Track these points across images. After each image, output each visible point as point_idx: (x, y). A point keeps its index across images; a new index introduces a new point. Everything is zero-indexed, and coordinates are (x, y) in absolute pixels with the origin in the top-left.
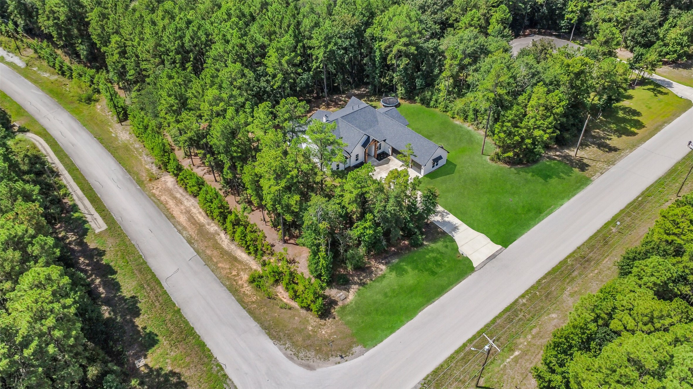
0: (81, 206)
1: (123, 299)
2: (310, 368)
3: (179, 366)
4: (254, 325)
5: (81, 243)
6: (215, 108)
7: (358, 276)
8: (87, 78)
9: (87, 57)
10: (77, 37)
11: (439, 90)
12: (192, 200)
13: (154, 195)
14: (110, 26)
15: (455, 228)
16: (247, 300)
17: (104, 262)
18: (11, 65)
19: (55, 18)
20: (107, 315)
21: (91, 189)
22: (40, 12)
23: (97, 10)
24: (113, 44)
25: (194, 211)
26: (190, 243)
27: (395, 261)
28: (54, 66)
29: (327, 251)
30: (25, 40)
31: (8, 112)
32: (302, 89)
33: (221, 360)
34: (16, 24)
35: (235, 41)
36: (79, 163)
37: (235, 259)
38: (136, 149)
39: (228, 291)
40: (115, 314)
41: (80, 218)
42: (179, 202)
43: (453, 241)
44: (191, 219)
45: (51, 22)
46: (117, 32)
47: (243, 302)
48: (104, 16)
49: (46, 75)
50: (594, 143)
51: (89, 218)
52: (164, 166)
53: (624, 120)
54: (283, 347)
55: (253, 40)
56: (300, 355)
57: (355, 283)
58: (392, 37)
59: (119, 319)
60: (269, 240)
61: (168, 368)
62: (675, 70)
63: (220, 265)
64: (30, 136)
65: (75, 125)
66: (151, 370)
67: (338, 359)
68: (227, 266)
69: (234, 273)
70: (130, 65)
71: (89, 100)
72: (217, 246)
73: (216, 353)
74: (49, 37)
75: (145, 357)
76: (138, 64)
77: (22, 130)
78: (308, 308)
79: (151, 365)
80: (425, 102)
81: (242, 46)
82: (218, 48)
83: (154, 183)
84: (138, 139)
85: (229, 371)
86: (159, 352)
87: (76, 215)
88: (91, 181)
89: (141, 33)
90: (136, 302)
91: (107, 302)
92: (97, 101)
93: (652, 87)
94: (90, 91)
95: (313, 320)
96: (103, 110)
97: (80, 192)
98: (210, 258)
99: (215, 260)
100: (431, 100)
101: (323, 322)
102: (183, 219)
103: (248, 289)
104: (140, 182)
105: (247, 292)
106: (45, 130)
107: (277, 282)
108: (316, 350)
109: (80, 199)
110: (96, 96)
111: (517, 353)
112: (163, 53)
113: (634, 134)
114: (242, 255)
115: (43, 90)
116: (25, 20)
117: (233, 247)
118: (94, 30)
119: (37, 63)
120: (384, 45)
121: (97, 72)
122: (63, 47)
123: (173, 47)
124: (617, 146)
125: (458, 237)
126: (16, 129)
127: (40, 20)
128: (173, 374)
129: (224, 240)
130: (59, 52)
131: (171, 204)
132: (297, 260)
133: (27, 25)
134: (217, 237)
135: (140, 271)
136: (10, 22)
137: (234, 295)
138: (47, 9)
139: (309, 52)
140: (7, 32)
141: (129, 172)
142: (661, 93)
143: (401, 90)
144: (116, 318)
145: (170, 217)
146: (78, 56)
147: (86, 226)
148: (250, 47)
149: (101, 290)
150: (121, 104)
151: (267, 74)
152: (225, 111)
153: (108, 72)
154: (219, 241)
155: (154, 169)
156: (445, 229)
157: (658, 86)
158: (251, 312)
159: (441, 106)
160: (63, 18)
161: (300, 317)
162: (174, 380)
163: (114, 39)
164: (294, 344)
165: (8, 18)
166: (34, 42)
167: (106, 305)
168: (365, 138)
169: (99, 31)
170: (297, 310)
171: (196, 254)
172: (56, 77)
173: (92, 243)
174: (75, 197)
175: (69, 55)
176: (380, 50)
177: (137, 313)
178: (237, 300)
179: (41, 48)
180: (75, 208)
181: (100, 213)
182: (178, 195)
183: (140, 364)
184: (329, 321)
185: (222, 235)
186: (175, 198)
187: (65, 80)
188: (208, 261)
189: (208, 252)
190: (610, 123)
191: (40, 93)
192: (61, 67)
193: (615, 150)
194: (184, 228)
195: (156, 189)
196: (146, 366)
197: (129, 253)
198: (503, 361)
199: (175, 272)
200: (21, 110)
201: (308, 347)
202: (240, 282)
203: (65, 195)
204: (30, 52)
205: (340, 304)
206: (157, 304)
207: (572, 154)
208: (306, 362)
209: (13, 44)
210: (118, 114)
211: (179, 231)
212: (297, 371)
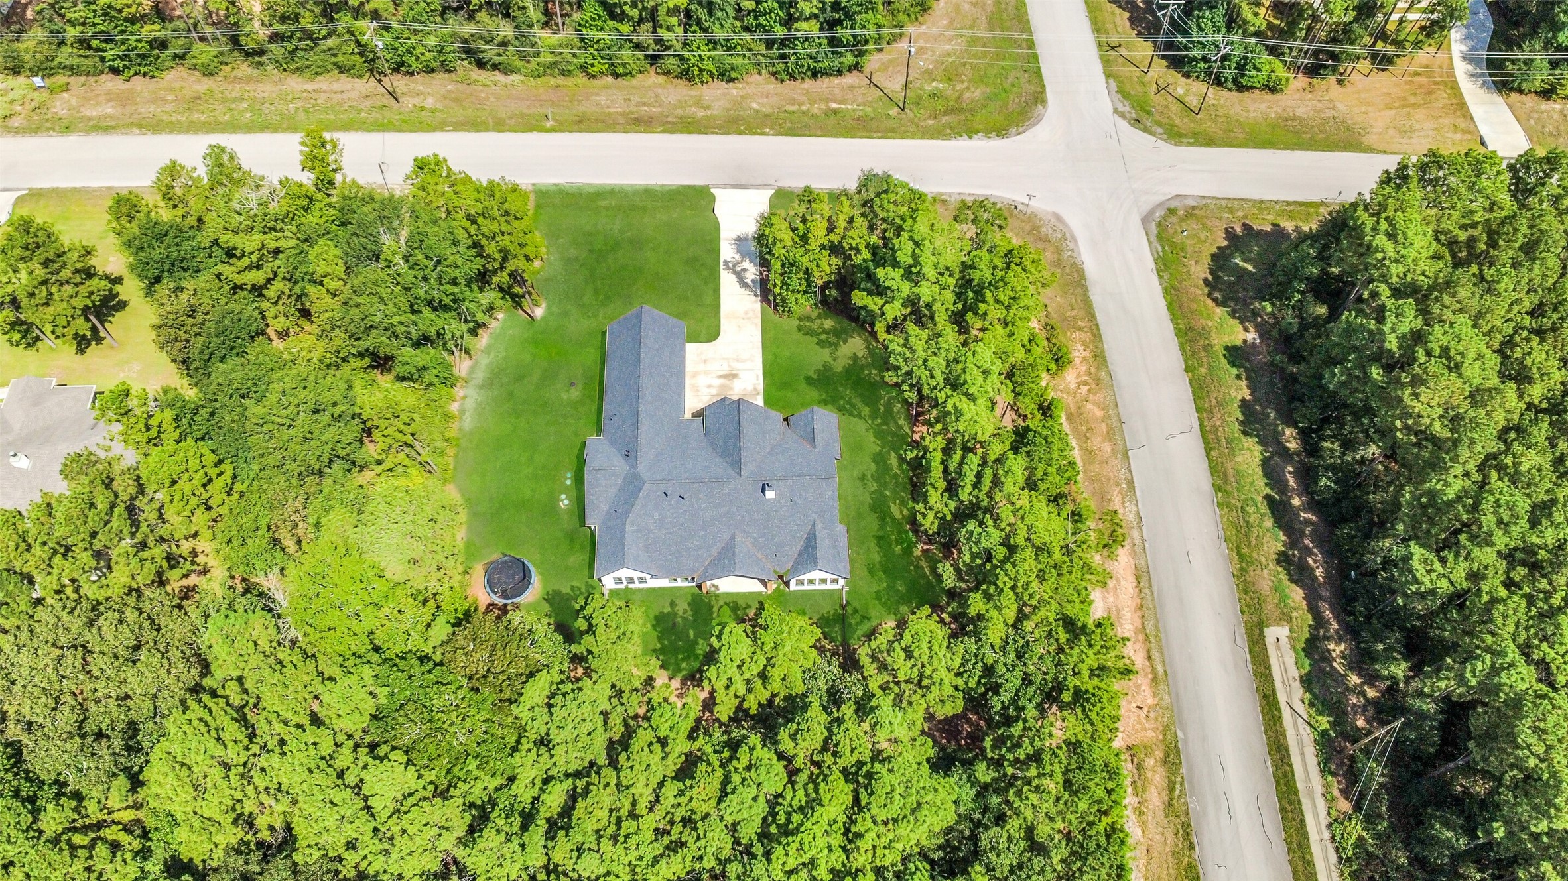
1: (1261, 443)
2: (1058, 218)
3: (1206, 306)
4: (1095, 296)
15: (740, 241)
16: (1087, 337)
17: (1283, 539)
20: (1289, 433)
26: (1131, 483)
33: (1155, 281)
39: (1108, 359)
40: (1275, 426)
47: (1094, 335)
54: (1075, 255)
56: (1059, 235)
59: (1272, 416)
61: (1220, 311)
63: (1099, 413)
66: (1242, 323)
67: (1020, 207)
68: (1089, 406)
69: (1084, 389)
73: (1158, 290)
75: (1245, 342)
79: (1241, 328)
85: (1150, 264)
86: (1227, 337)
90: (1242, 424)
91: (1285, 454)
98: (1110, 435)
99: (1104, 425)
103: (1078, 353)
105: (1082, 349)
108: (1039, 232)
111: (835, 106)
128: (1216, 302)
137: (1103, 351)
144: (1276, 419)
149: (1291, 479)
156: (753, 250)
158: (1091, 316)
162: (1218, 297)
164: (1059, 251)
167: (1288, 449)
171: (1130, 453)
173: (1299, 602)
177: (1245, 407)
178: (1101, 341)
183: (1252, 336)
188: (1116, 430)
189: (1107, 448)
196: (1246, 330)
198: (854, 111)
199: (1173, 435)
201: (1046, 239)
202: (1084, 368)
206: (1214, 402)
208: (1058, 224)
212: (1076, 222)
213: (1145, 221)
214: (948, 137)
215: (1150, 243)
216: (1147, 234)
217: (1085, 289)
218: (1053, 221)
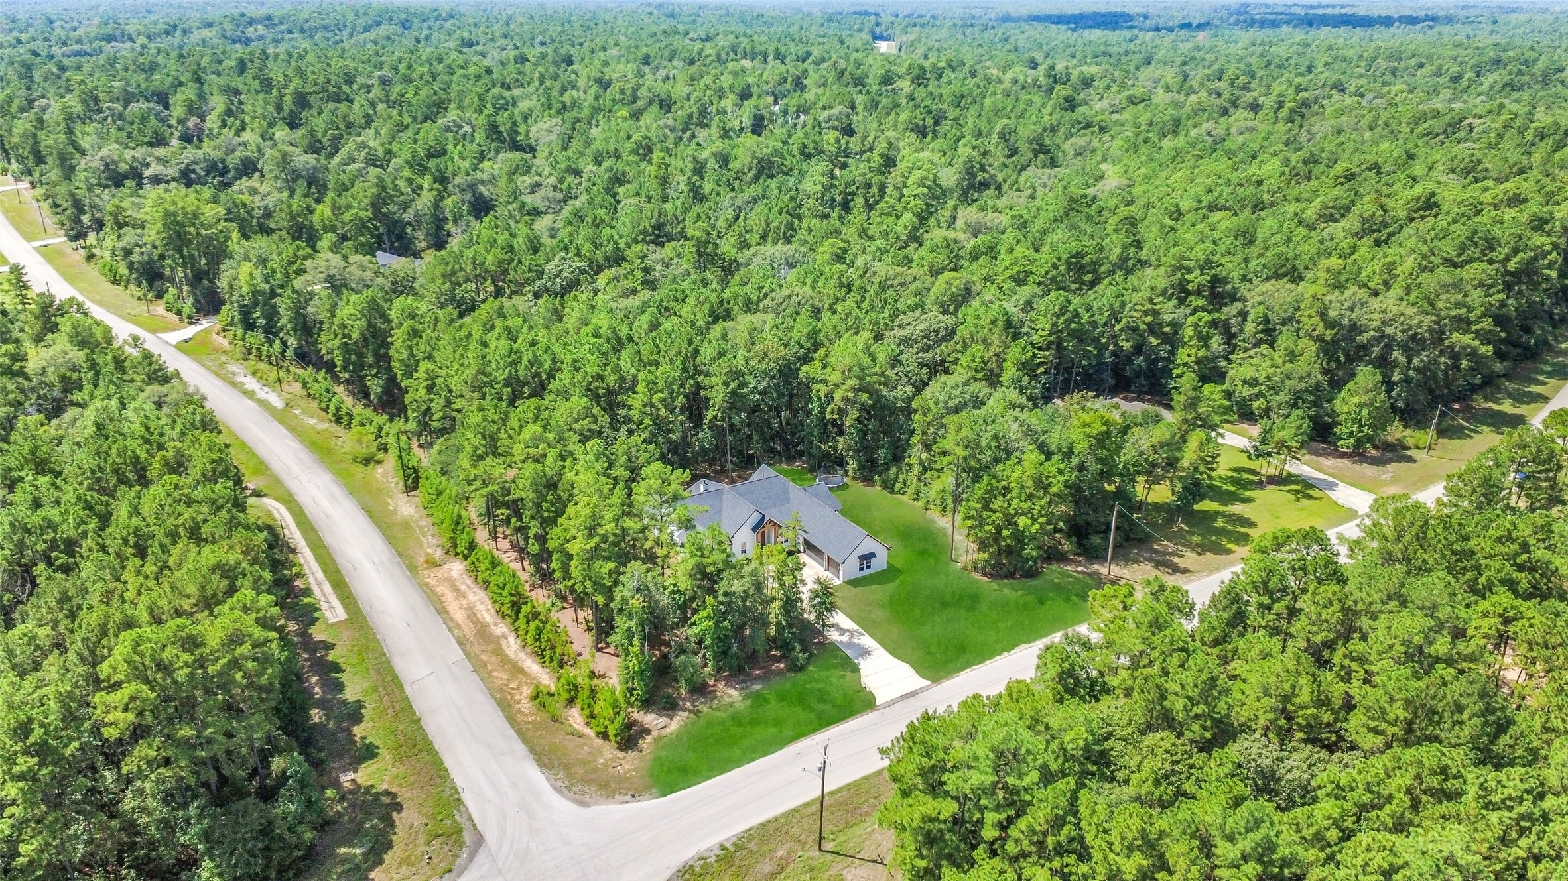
0: (316, 591)
1: (344, 703)
2: (583, 804)
3: (399, 785)
4: (520, 747)
5: (304, 634)
6: (532, 451)
7: (693, 701)
8: (373, 429)
9: (380, 398)
10: (370, 366)
11: (910, 466)
12: (482, 594)
13: (427, 585)
14: (421, 349)
15: (865, 653)
16: (519, 718)
17: (330, 658)
18: (265, 405)
19: (345, 336)
20: (316, 719)
21: (338, 571)
22: (325, 327)
23: (408, 324)
24: (421, 374)
25: (480, 607)
26: (460, 643)
27: (757, 687)
28: (326, 411)
29: (642, 646)
30: (292, 369)
31: (243, 469)
32: (696, 455)
33: (459, 782)
34: (284, 344)
35: (591, 369)
36: (328, 539)
37: (521, 670)
38: (420, 528)
39: (496, 706)
40: (328, 720)
41: (310, 605)
42: (460, 594)
43: (856, 669)
44: (473, 616)
45: (337, 342)
46: (430, 357)
47: (514, 720)
48: (415, 334)
49: (312, 422)
50: (1150, 560)
51: (324, 606)
52: (452, 549)
53: (1221, 532)
54: (552, 777)
55: (617, 369)
56: (575, 789)
57: (685, 710)
58: (835, 377)
59: (331, 724)
60: (576, 648)
61: (383, 787)
62: (1357, 467)
63: (495, 674)
64: (267, 501)
65: (337, 491)
66: (359, 786)
67: (629, 798)
68: (506, 677)
69: (513, 685)
70: (438, 404)
71: (368, 461)
72: (499, 652)
73: (455, 775)
74: (330, 367)
75: (356, 771)
76: (449, 402)
77: (257, 494)
78: (604, 735)
79: (359, 781)
80: (889, 486)
81: (601, 378)
82: (564, 378)
83: (433, 572)
84: (425, 512)
85: (466, 797)
86: (375, 766)
87: (306, 600)
88: (341, 562)
89: (462, 356)
90: (361, 707)
91: (322, 704)
92: (379, 462)
93: (1298, 487)
94: (374, 449)
95: (608, 751)
96: (384, 475)
97: (320, 575)
98: (483, 665)
99: (490, 668)
100: (896, 480)
101: (622, 754)
102: (459, 616)
103: (526, 706)
104: (413, 569)
105: (523, 709)
106: (291, 495)
107: (571, 701)
108: (599, 785)
109: (318, 583)
110: (381, 455)
112: (486, 384)
113: (1230, 551)
114: (532, 666)
115: (301, 442)
116: (299, 340)
117: (522, 655)
118: (398, 352)
119: (302, 403)
120: (823, 390)
121: (391, 420)
122: (347, 382)
123: (501, 376)
124: (1190, 567)
125: (865, 665)
126: (248, 492)
127: (323, 338)
128: (387, 793)
129: (512, 646)
130: (340, 390)
131: (449, 596)
132: (609, 674)
133: (301, 347)
134: (503, 642)
135: (378, 671)
136: (278, 342)
137: (503, 711)
138: (337, 321)
139: (703, 393)
140: (269, 357)
141: (400, 555)
142: (1309, 497)
143: (852, 465)
144: (328, 725)
145: (442, 611)
146: (367, 395)
147: (316, 614)
148: (611, 380)
149: (317, 689)
150: (413, 463)
151: (631, 420)
152: (545, 456)
153: (407, 420)
154: (504, 647)
155: (439, 554)
156: (849, 652)
157: (1311, 486)
158: (521, 734)
159: (910, 491)
160: (355, 335)
161: (591, 746)
162: (386, 800)
163: (424, 366)
164: (570, 776)
165: (276, 335)
166: (307, 373)
167: (318, 708)
168: (756, 517)
169: (405, 356)
170: (590, 738)
171: (464, 657)
172: (325, 425)
173: (318, 633)
174: (312, 580)
175: (354, 394)
176: (819, 398)
177: (357, 718)
178: (506, 718)
179: (316, 381)
180: (307, 592)
181: (342, 601)
182: (463, 587)
183: (346, 778)
184: (632, 754)
185: (512, 639)
186: (458, 590)
187: (339, 430)
188: (479, 667)
189: (484, 657)
190: (1193, 534)
191: (296, 445)
192: (338, 409)
193: (1184, 571)
194: (458, 626)
195: (432, 578)
196: (353, 781)
197: (368, 649)
199: (428, 676)
200: (262, 467)
201: (589, 782)
202: (517, 697)
203: (298, 575)
204: (297, 388)
205: (655, 733)
206: (390, 711)
207: (1104, 570)
208: (579, 798)
209: (274, 373)
210: (406, 478)
211: (450, 629)
212: (562, 806)
213: (479, 840)
214: (748, 835)
215: (470, 819)
216: (474, 826)
217: (533, 751)
218: (587, 798)
